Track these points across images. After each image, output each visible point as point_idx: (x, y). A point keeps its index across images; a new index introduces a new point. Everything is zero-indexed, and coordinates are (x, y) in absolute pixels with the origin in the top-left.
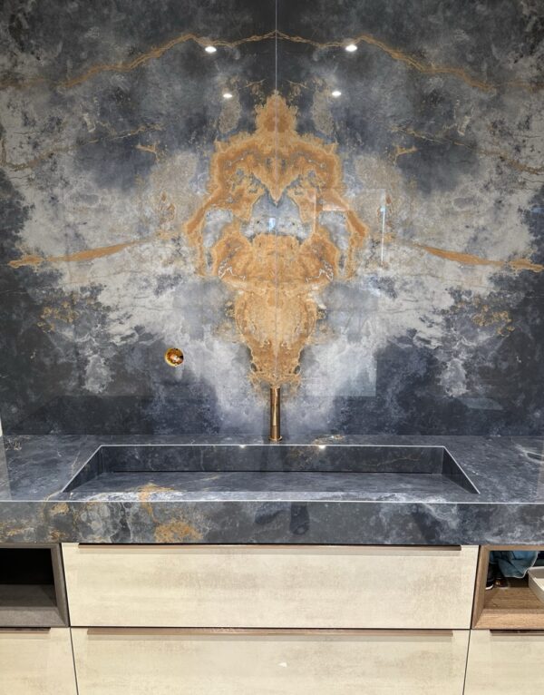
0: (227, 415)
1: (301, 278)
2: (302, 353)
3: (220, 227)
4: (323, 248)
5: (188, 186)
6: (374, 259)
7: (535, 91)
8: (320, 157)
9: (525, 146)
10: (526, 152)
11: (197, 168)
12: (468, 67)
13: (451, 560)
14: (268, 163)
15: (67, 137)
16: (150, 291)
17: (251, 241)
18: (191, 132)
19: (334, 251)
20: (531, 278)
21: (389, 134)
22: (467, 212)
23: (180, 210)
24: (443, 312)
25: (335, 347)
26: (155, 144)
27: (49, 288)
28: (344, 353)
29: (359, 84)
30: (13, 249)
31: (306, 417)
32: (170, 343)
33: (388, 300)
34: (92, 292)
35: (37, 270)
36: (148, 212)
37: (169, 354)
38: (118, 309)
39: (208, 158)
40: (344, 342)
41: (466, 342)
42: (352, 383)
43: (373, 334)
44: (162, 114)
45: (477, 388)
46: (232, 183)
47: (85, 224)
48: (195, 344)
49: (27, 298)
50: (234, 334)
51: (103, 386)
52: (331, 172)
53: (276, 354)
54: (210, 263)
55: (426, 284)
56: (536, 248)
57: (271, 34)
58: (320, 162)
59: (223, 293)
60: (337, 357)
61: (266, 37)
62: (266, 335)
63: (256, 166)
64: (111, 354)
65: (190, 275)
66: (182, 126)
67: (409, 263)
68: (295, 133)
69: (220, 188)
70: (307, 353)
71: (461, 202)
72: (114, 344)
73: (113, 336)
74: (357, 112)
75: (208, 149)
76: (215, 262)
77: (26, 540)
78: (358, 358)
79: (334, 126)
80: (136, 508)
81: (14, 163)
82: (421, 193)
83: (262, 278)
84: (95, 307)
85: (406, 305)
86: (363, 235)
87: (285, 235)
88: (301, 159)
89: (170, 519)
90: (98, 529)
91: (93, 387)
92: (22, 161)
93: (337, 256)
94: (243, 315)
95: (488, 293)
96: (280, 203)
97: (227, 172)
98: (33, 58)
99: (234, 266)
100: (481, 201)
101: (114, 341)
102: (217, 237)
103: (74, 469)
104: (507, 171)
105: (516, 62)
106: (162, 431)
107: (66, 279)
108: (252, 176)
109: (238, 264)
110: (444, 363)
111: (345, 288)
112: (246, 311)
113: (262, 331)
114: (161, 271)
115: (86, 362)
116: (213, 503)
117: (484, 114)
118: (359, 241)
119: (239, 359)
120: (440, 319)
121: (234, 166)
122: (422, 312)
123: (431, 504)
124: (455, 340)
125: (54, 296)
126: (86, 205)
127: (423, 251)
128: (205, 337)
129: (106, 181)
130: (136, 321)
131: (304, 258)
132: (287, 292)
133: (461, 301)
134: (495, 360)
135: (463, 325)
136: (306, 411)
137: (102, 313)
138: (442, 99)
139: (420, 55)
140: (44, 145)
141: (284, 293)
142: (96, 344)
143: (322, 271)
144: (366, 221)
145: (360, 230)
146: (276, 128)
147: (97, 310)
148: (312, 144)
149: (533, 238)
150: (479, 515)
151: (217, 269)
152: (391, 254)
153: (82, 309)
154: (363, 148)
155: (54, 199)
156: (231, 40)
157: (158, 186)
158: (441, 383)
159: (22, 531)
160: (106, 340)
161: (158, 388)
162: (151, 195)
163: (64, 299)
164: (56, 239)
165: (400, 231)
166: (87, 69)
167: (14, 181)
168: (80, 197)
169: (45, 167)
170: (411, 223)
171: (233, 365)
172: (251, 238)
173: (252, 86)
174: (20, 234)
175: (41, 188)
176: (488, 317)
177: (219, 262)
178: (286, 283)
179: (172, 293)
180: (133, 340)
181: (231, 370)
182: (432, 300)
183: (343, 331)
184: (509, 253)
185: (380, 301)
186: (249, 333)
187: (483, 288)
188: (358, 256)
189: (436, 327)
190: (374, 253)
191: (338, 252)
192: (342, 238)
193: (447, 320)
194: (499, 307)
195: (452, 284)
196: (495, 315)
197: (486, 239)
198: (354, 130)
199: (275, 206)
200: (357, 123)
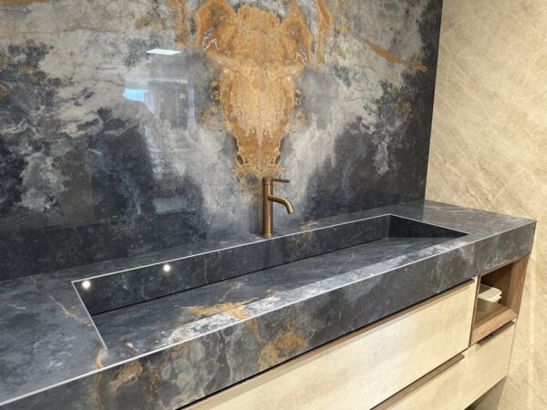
0: (214, 216)
1: (281, 59)
2: (282, 141)
4: (299, 30)
6: (336, 47)
16: (118, 61)
17: (236, 12)
19: (307, 35)
20: (421, 76)
22: (391, 16)
24: (377, 102)
25: (308, 135)
28: (314, 140)
33: (345, 88)
34: (29, 55)
38: (72, 84)
40: (314, 129)
41: (389, 128)
42: (320, 170)
43: (334, 121)
45: (394, 165)
50: (220, 121)
51: (51, 199)
53: (260, 143)
54: (193, 31)
55: (368, 76)
56: (424, 53)
59: (207, 70)
60: (309, 145)
62: (250, 122)
64: (61, 149)
70: (286, 142)
71: (388, 7)
72: (66, 135)
76: (199, 31)
78: (325, 144)
80: (238, 332)
83: (247, 56)
84: (35, 79)
85: (357, 94)
86: (328, 22)
87: (268, 11)
89: (276, 332)
90: (188, 383)
93: (310, 41)
94: (229, 99)
95: (400, 87)
99: (219, 38)
100: (398, 9)
101: (67, 131)
103: (77, 316)
109: (223, 36)
110: (377, 147)
111: (316, 73)
112: (232, 94)
118: (326, 28)
119: (225, 151)
120: (374, 107)
122: (366, 101)
124: (383, 126)
127: (367, 45)
128: (189, 125)
130: (99, 102)
131: (284, 39)
132: (270, 74)
133: (387, 92)
134: (403, 142)
135: (388, 113)
137: (48, 90)
141: (267, 74)
143: (298, 55)
144: (330, 10)
145: (326, 17)
147: (39, 84)
149: (422, 45)
151: (201, 40)
152: (347, 45)
153: (14, 80)
158: (374, 164)
160: (54, 130)
165: (353, 24)
170: (360, 18)
171: (219, 158)
176: (401, 106)
177: (203, 30)
178: (268, 64)
179: (147, 65)
180: (94, 130)
181: (217, 164)
182: (371, 90)
183: (314, 117)
184: (411, 56)
185: (340, 90)
186: (234, 120)
187: (398, 83)
188: (325, 43)
189: (373, 114)
190: (336, 42)
191: (310, 36)
192: (314, 23)
193: (379, 108)
194: (406, 99)
195: (382, 77)
196: (404, 105)
197: (400, 41)
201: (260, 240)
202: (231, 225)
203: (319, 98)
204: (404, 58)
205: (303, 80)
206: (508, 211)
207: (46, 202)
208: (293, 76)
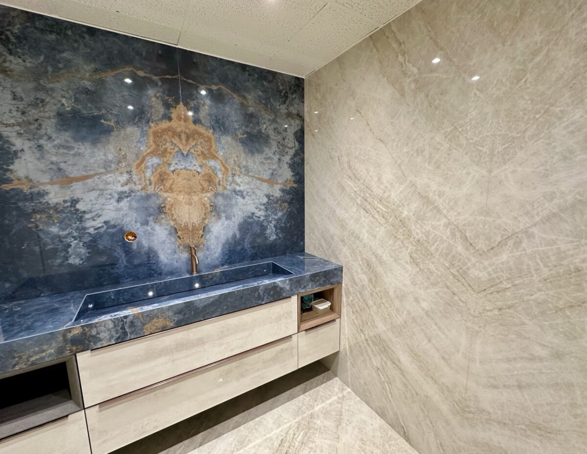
0: (166, 265)
1: (200, 191)
2: (204, 228)
3: (155, 166)
4: (210, 177)
5: (135, 144)
6: (234, 182)
7: (287, 118)
8: (205, 135)
10: (287, 140)
11: (141, 135)
12: (263, 105)
13: (288, 304)
14: (180, 136)
15: (51, 110)
17: (173, 173)
18: (135, 117)
19: (215, 178)
20: (294, 189)
21: (235, 128)
22: (268, 163)
23: (130, 157)
24: (264, 204)
25: (220, 223)
26: (113, 121)
27: (38, 201)
28: (224, 226)
29: (220, 105)
30: (5, 177)
31: (209, 259)
32: (128, 229)
33: (242, 200)
34: (72, 203)
35: (26, 189)
36: (110, 157)
37: (127, 236)
38: (91, 212)
39: (146, 131)
40: (224, 220)
41: (273, 216)
42: (229, 240)
43: (236, 216)
44: (116, 106)
45: (280, 235)
46: (161, 144)
47: (65, 162)
48: (144, 228)
49: (18, 208)
50: (167, 221)
51: (82, 259)
52: (211, 142)
53: (190, 229)
54: (150, 184)
55: (256, 193)
56: (294, 178)
57: (177, 76)
58: (205, 138)
59: (159, 200)
60: (221, 228)
61: (174, 77)
62: (184, 220)
63: (173, 137)
64: (87, 239)
65: (138, 191)
66: (129, 113)
67: (248, 183)
68: (192, 123)
69: (154, 146)
70: (207, 228)
71: (266, 159)
72: (89, 233)
73: (88, 228)
74: (221, 118)
75: (146, 126)
77: (47, 359)
78: (231, 227)
79: (211, 122)
80: (131, 318)
81: (5, 122)
82: (250, 154)
83: (180, 192)
84: (74, 212)
85: (249, 202)
86: (228, 171)
87: (191, 170)
88: (196, 136)
89: (153, 319)
90: (105, 337)
91: (74, 261)
92: (12, 121)
94: (171, 211)
95: (279, 196)
96: (187, 155)
97: (157, 139)
98: (20, 61)
99: (164, 185)
100: (273, 159)
101: (89, 231)
102: (154, 171)
104: (281, 147)
105: (280, 106)
106: (125, 281)
107: (51, 196)
108: (171, 142)
109: (167, 185)
110: (267, 226)
111: (223, 195)
112: (173, 208)
113: (182, 218)
114: (120, 189)
115: (69, 246)
116: (178, 305)
117: (271, 125)
118: (227, 174)
119: (170, 234)
120: (263, 207)
121: (161, 137)
122: (256, 205)
123: (279, 281)
124: (270, 216)
125: (42, 206)
126: (65, 151)
127: (253, 178)
128: (150, 224)
129: (80, 139)
130: (104, 219)
131: (201, 181)
132: (194, 198)
133: (270, 199)
134: (285, 223)
135: (272, 209)
136: (208, 256)
137: (80, 216)
138: (254, 117)
139: (245, 98)
140: (30, 113)
141: (192, 198)
142: (76, 234)
143: (211, 188)
144: (229, 165)
145: (226, 169)
146: (182, 120)
147: (76, 214)
148: (202, 130)
149: (293, 174)
150: (296, 281)
151: (155, 188)
152: (241, 180)
153: (65, 213)
154: (224, 133)
155: (40, 147)
156: (156, 75)
157: (116, 143)
158: (266, 235)
159: (44, 354)
160: (83, 231)
161: (121, 256)
162: (111, 147)
163: (50, 208)
164: (43, 171)
165: (243, 170)
167: (5, 134)
168: (59, 146)
169: (32, 127)
170: (248, 167)
171: (167, 237)
172: (173, 172)
173: (168, 99)
174: (11, 167)
175: (29, 140)
176: (281, 205)
177: (155, 184)
178: (193, 194)
179: (127, 201)
180: (103, 230)
181: (166, 240)
182: (259, 199)
183: (223, 215)
184: (285, 180)
185: (238, 201)
186: (175, 220)
187: (278, 194)
188: (226, 180)
189: (262, 211)
190: (233, 179)
191: (217, 179)
192: (219, 172)
193: (266, 208)
194: (284, 202)
195: (266, 192)
196: (283, 205)
197: (277, 174)
198: (220, 125)
199: (185, 157)
200: (221, 122)
201: (188, 276)
202: (176, 269)
203: (225, 206)
204: (280, 181)
205: (214, 199)
206: (333, 261)
207: (80, 261)
208: (208, 197)
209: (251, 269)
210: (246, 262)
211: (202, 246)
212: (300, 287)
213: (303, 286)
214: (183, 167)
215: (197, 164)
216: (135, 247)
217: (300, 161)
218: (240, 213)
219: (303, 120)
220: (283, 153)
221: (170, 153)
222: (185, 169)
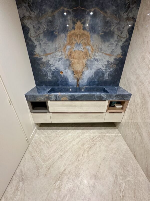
0: (70, 83)
1: (83, 58)
2: (82, 72)
3: (69, 49)
4: (86, 53)
5: (63, 41)
6: (95, 55)
7: (126, 20)
8: (87, 35)
9: (123, 33)
10: (123, 34)
11: (65, 37)
12: (115, 15)
13: (104, 103)
14: (77, 36)
15: (42, 30)
16: (57, 61)
18: (63, 30)
19: (88, 54)
20: (120, 59)
21: (99, 30)
22: (111, 46)
23: (62, 46)
24: (106, 65)
25: (88, 71)
26: (57, 32)
27: (41, 61)
29: (94, 19)
31: (83, 83)
32: (61, 71)
34: (48, 61)
35: (39, 58)
36: (57, 46)
37: (61, 73)
38: (52, 65)
39: (67, 35)
41: (108, 70)
42: (90, 77)
43: (94, 69)
44: (58, 26)
45: (110, 78)
46: (71, 40)
47: (46, 49)
48: (65, 71)
49: (38, 63)
50: (71, 69)
51: (51, 78)
52: (88, 38)
53: (78, 72)
54: (67, 56)
55: (103, 60)
56: (122, 53)
57: (78, 7)
59: (69, 61)
60: (88, 73)
61: (77, 8)
62: (76, 69)
63: (75, 37)
64: (52, 72)
65: (64, 58)
66: (62, 28)
68: (82, 30)
69: (69, 41)
70: (83, 72)
71: (110, 44)
73: (52, 69)
74: (94, 25)
75: (67, 33)
77: (42, 100)
78: (92, 73)
79: (89, 28)
81: (32, 36)
82: (103, 42)
83: (76, 59)
85: (100, 64)
86: (93, 50)
87: (80, 50)
88: (83, 35)
89: (63, 97)
90: (53, 98)
91: (49, 78)
92: (34, 36)
93: (89, 55)
94: (73, 65)
95: (113, 62)
96: (79, 44)
97: (70, 38)
98: (34, 13)
100: (114, 44)
102: (68, 51)
103: (48, 90)
104: (119, 38)
105: (124, 14)
106: (60, 85)
107: (44, 59)
108: (75, 39)
109: (72, 56)
110: (105, 74)
111: (90, 60)
114: (59, 57)
115: (48, 74)
116: (70, 95)
117: (117, 26)
118: (93, 51)
119: (72, 73)
120: (105, 66)
122: (102, 65)
123: (102, 94)
126: (46, 45)
127: (103, 54)
128: (67, 69)
129: (49, 40)
130: (55, 67)
131: (83, 55)
132: (80, 61)
133: (108, 63)
134: (113, 73)
135: (108, 67)
138: (109, 23)
139: (106, 12)
140: (37, 32)
142: (49, 71)
143: (86, 57)
144: (94, 48)
145: (93, 49)
146: (79, 29)
147: (49, 65)
148: (85, 32)
149: (122, 51)
152: (98, 54)
153: (47, 64)
154: (94, 33)
155: (40, 43)
156: (71, 9)
158: (104, 77)
159: (41, 99)
161: (59, 78)
162: (57, 42)
163: (43, 63)
164: (41, 52)
165: (100, 50)
166: (44, 15)
167: (33, 40)
168: (44, 43)
169: (38, 37)
170: (102, 48)
172: (74, 51)
173: (75, 20)
174: (35, 51)
175: (38, 41)
176: (113, 66)
177: (69, 56)
179: (61, 61)
180: (55, 70)
181: (71, 75)
182: (104, 63)
183: (89, 68)
184: (117, 54)
185: (96, 63)
186: (74, 69)
187: (112, 60)
188: (92, 54)
192: (90, 51)
193: (106, 66)
194: (115, 64)
195: (107, 60)
196: (114, 65)
197: (114, 51)
198: (93, 29)
199: (79, 45)
200: (93, 27)
201: (76, 87)
202: (73, 84)
203: (91, 65)
204: (115, 55)
205: (87, 62)
208: (85, 61)
209: (96, 88)
210: (95, 86)
211: (81, 78)
212: (110, 98)
213: (111, 98)
214: (77, 49)
215: (82, 48)
216: (63, 76)
217: (127, 45)
218: (95, 68)
219: (135, 21)
220: (119, 41)
221: (74, 44)
222: (78, 50)
